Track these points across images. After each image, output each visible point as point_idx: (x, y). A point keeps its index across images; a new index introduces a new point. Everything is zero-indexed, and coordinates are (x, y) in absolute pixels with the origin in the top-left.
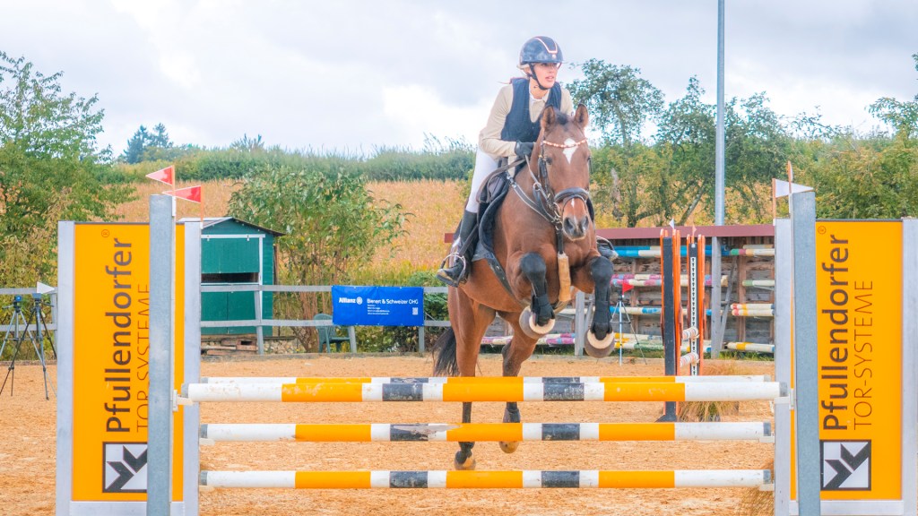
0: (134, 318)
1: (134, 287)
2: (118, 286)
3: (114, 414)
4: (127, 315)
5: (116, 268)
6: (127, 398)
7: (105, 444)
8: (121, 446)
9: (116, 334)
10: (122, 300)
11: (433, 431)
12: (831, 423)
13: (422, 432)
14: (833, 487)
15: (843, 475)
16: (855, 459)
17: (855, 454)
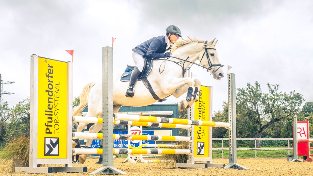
0: (54, 93)
1: (54, 82)
2: (49, 81)
3: (48, 127)
4: (52, 92)
5: (49, 75)
6: (51, 122)
7: (45, 138)
8: (50, 139)
9: (49, 98)
10: (50, 86)
11: (129, 136)
12: (199, 137)
13: (127, 137)
14: (199, 154)
15: (200, 151)
16: (202, 147)
17: (202, 145)
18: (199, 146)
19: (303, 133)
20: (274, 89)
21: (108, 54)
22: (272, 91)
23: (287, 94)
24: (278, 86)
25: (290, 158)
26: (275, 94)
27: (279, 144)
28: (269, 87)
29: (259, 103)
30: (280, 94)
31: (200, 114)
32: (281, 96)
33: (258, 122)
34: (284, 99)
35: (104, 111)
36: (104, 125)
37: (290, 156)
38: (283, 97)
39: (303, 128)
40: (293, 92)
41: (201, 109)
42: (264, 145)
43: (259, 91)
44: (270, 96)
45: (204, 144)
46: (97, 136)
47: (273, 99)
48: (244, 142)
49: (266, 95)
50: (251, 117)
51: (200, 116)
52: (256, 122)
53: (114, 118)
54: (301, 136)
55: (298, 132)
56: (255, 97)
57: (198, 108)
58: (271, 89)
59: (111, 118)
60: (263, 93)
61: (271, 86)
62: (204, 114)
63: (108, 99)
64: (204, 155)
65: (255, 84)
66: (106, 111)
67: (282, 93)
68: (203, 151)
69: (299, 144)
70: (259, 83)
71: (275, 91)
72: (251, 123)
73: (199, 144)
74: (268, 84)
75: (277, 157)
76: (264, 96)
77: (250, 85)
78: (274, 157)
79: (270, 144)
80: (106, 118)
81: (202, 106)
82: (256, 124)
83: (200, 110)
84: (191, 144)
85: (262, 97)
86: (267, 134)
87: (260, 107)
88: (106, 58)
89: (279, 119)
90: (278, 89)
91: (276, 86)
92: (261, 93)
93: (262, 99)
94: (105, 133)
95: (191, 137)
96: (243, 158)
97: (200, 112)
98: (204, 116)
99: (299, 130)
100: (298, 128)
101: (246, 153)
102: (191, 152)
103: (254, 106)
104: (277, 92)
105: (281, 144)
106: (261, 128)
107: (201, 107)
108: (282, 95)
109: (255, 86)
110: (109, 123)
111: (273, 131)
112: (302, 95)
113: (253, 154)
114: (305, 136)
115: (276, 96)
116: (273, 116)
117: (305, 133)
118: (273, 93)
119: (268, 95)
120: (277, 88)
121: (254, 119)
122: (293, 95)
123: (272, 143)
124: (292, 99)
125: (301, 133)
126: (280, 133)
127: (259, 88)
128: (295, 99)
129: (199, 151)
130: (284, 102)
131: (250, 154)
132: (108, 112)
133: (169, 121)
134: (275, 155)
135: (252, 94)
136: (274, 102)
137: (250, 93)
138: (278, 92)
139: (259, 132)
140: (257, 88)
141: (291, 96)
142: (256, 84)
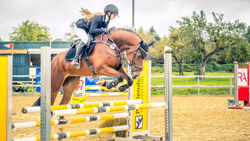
11: (68, 121)
12: (137, 112)
13: (65, 121)
14: (137, 128)
15: (139, 124)
16: (140, 121)
17: (140, 119)
18: (137, 120)
19: (244, 78)
20: (219, 18)
21: (47, 54)
22: (216, 20)
23: (231, 23)
24: (222, 15)
25: (231, 103)
26: (219, 22)
27: (224, 69)
28: (214, 15)
29: (204, 31)
30: (225, 23)
31: (138, 88)
32: (225, 25)
33: (202, 51)
34: (229, 28)
35: (42, 110)
36: (42, 124)
37: (231, 102)
38: (228, 26)
39: (244, 73)
40: (237, 21)
41: (139, 83)
42: (209, 70)
43: (204, 19)
44: (214, 25)
45: (142, 118)
46: (36, 125)
47: (218, 28)
48: (189, 67)
49: (211, 24)
50: (195, 46)
51: (138, 91)
52: (200, 51)
53: (52, 116)
54: (242, 81)
55: (239, 77)
56: (200, 26)
57: (137, 83)
58: (216, 18)
59: (49, 116)
60: (208, 22)
61: (216, 15)
62: (142, 88)
63: (46, 98)
64: (142, 128)
65: (200, 13)
66: (44, 110)
67: (227, 22)
68: (141, 124)
69: (239, 89)
70: (204, 12)
71: (220, 20)
72: (196, 52)
73: (137, 118)
74: (213, 13)
75: (220, 94)
76: (209, 25)
77: (195, 13)
78: (217, 95)
79: (214, 69)
80: (44, 116)
81: (141, 80)
82: (201, 53)
83: (139, 85)
84: (129, 119)
85: (207, 26)
86: (212, 59)
87: (205, 36)
88: (44, 58)
89: (223, 48)
90: (223, 18)
91: (221, 15)
92: (206, 22)
93: (207, 28)
94: (43, 131)
95: (130, 113)
96: (186, 96)
97: (139, 86)
98: (142, 90)
99: (240, 75)
100: (239, 73)
101: (189, 90)
102: (129, 128)
103: (199, 35)
104: (221, 21)
105: (226, 69)
106: (206, 56)
107: (139, 81)
108: (227, 24)
109: (200, 15)
110: (47, 122)
111: (218, 56)
112: (246, 24)
113: (196, 91)
114: (246, 81)
115: (220, 25)
116: (217, 45)
117: (245, 79)
118: (218, 22)
119: (213, 24)
120: (221, 17)
121: (199, 48)
122: (236, 25)
123: (217, 68)
124: (237, 28)
125: (242, 78)
126: (225, 58)
127: (204, 16)
128: (239, 28)
129: (137, 124)
130: (228, 31)
131: (193, 90)
132: (46, 111)
133: (106, 110)
134: (218, 92)
135: (197, 24)
136: (219, 31)
137: (195, 22)
138: (223, 21)
139: (204, 60)
140: (202, 16)
141: (235, 25)
142: (202, 12)
